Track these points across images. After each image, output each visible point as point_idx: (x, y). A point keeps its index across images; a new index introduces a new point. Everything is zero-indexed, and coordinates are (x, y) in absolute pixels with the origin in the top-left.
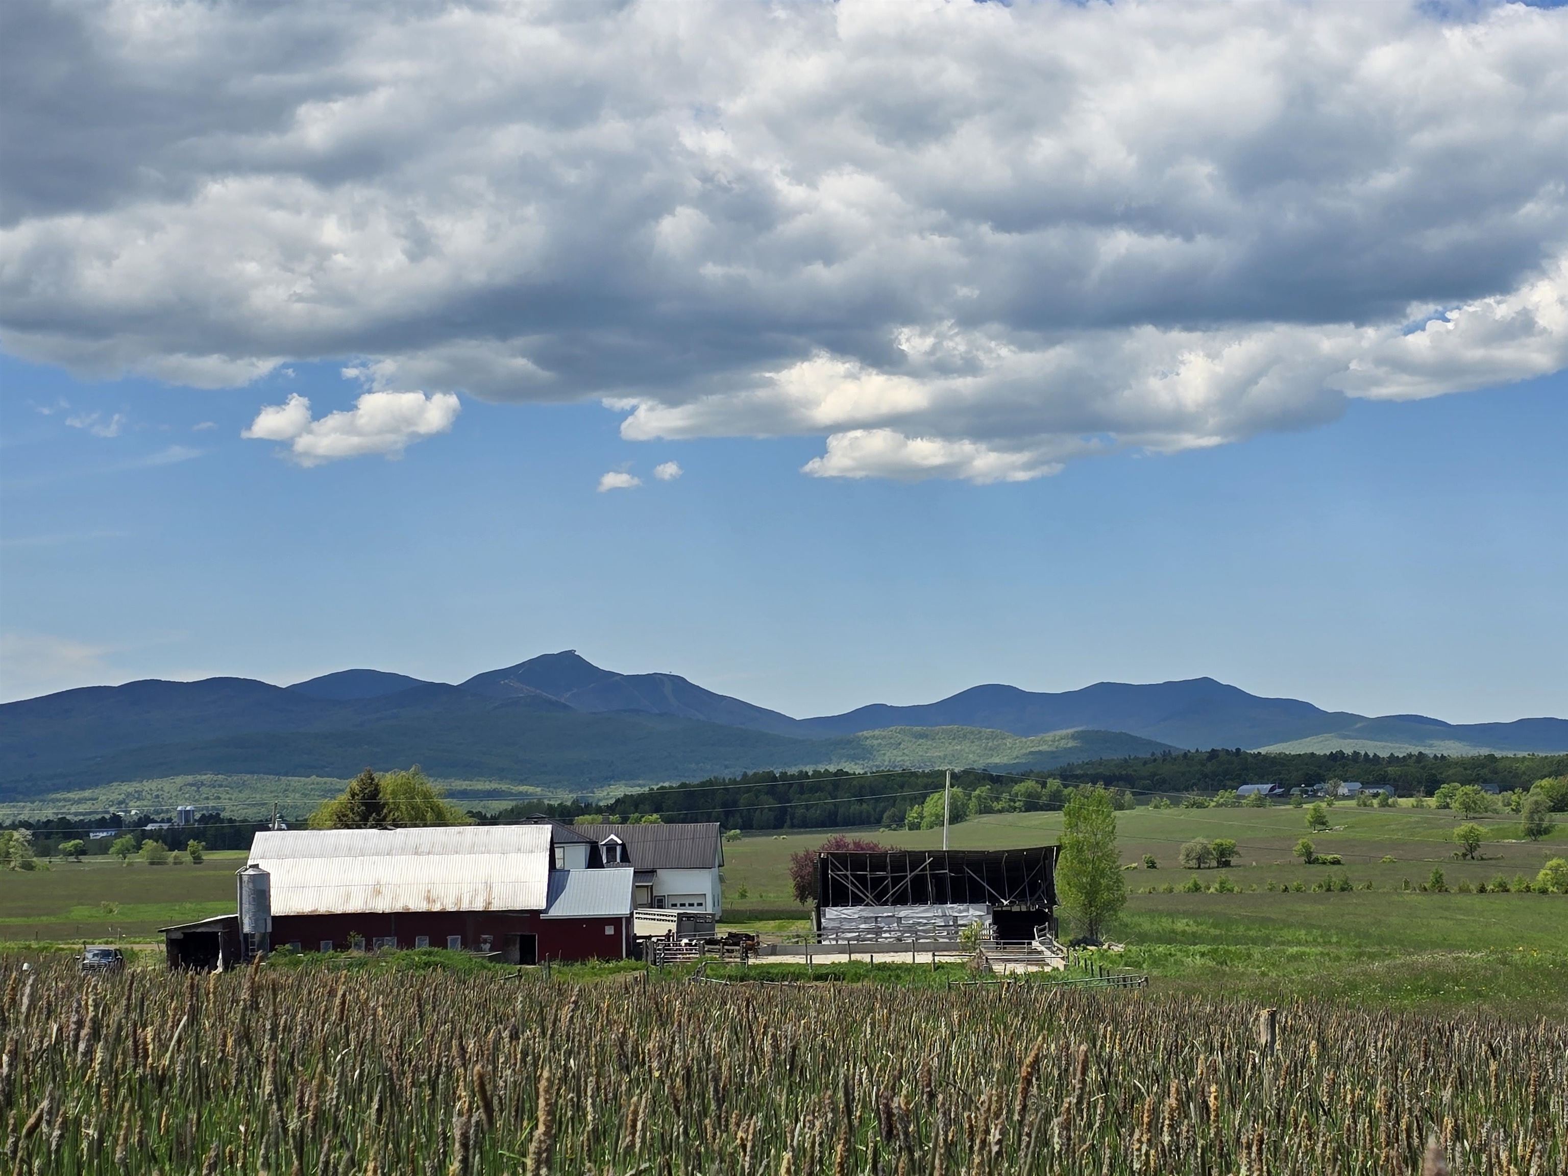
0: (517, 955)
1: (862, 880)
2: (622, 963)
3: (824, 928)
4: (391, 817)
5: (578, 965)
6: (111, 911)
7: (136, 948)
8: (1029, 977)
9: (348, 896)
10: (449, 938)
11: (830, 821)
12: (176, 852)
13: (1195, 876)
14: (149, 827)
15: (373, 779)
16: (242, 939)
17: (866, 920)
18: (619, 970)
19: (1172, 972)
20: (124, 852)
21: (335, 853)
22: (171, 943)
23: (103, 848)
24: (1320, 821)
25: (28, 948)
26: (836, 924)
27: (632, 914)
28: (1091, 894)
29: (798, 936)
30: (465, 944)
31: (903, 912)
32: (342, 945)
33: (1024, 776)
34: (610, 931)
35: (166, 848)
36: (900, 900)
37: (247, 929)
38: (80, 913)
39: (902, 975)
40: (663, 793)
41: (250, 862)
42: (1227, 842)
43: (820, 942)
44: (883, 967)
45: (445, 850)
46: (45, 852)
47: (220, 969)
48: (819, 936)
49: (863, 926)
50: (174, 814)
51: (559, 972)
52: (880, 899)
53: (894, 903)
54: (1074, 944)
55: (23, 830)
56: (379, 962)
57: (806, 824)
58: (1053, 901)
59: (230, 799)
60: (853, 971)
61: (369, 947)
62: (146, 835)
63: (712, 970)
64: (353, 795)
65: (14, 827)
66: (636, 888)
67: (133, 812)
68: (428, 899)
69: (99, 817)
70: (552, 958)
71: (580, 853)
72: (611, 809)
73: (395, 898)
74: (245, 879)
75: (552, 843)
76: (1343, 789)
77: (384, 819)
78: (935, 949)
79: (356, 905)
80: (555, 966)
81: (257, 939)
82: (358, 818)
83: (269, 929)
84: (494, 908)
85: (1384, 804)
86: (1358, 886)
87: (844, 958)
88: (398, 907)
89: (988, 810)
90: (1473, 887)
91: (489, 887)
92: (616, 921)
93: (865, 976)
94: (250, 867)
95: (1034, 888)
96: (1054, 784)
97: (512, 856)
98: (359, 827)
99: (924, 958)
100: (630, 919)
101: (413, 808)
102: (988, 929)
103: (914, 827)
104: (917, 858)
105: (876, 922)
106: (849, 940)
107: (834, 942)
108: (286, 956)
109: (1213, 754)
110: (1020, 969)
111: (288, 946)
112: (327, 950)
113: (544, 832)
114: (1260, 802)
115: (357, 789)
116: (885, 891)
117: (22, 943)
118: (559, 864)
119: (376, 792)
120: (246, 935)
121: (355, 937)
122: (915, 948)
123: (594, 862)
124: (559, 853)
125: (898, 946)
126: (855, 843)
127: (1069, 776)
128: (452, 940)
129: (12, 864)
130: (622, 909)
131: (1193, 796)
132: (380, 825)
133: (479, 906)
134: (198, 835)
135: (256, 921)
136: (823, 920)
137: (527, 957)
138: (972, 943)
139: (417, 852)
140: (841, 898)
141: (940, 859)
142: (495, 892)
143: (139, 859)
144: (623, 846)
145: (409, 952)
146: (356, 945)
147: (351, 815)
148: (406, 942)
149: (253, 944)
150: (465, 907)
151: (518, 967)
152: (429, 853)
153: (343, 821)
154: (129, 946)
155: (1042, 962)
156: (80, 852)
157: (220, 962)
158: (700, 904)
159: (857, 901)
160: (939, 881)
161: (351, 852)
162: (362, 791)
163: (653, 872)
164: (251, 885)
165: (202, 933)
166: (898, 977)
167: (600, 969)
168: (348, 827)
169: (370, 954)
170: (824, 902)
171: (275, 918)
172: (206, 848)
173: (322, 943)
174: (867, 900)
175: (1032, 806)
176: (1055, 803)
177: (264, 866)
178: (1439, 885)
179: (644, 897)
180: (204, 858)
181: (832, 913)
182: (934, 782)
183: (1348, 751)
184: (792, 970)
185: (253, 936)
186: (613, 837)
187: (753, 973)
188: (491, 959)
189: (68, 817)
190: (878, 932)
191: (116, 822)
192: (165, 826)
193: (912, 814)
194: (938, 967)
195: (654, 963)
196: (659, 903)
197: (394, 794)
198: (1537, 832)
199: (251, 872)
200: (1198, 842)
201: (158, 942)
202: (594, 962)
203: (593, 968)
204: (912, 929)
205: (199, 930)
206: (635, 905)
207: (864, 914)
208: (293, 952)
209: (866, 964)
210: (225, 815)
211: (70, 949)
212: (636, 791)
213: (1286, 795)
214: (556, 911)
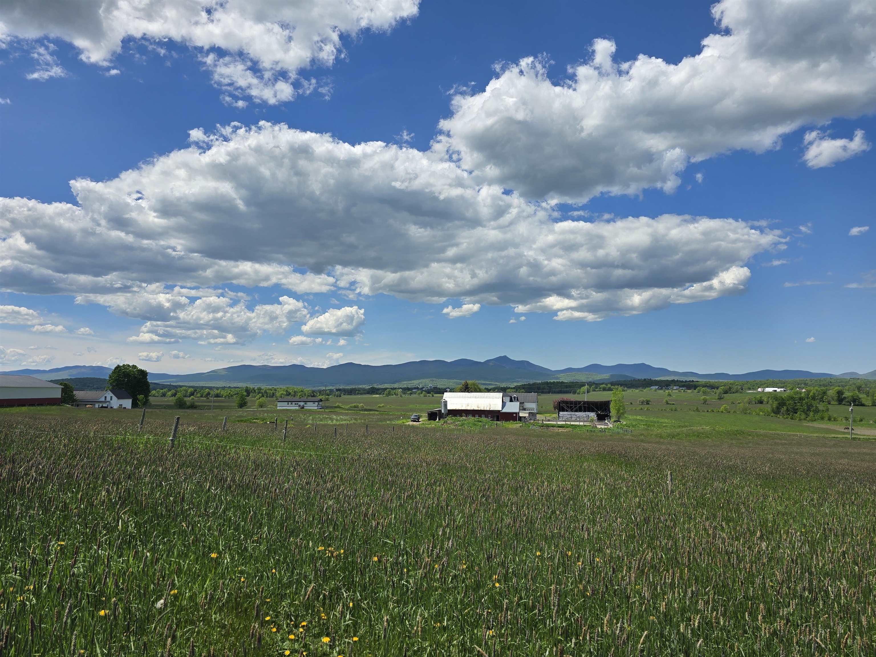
0: (496, 419)
1: (568, 406)
3: (560, 416)
4: (470, 390)
5: (508, 422)
6: (417, 407)
7: (422, 415)
8: (605, 428)
9: (462, 406)
11: (560, 392)
12: (429, 394)
13: (641, 406)
14: (424, 389)
15: (467, 382)
18: (517, 423)
19: (637, 429)
20: (419, 394)
21: (460, 397)
22: (429, 414)
23: (415, 393)
24: (669, 395)
25: (402, 414)
26: (562, 416)
27: (519, 412)
28: (618, 411)
29: (554, 417)
30: (485, 417)
31: (577, 413)
32: (461, 416)
33: (602, 384)
34: (514, 415)
35: (427, 393)
36: (576, 411)
38: (411, 407)
40: (525, 385)
41: (443, 398)
42: (648, 399)
44: (572, 425)
45: (481, 398)
46: (404, 394)
48: (559, 418)
49: (568, 416)
50: (428, 387)
52: (572, 411)
54: (615, 421)
57: (555, 392)
58: (610, 412)
59: (440, 385)
60: (566, 426)
61: (466, 417)
62: (423, 391)
63: (536, 424)
65: (399, 388)
66: (520, 406)
67: (420, 386)
68: (478, 407)
69: (414, 387)
70: (503, 421)
71: (508, 399)
72: (514, 388)
73: (471, 407)
75: (503, 396)
76: (675, 388)
78: (584, 421)
79: (464, 408)
80: (504, 423)
81: (445, 414)
83: (447, 412)
84: (491, 409)
85: (684, 391)
86: (678, 410)
87: (564, 423)
88: (472, 409)
89: (594, 391)
90: (706, 411)
92: (516, 413)
93: (569, 427)
95: (606, 409)
96: (609, 386)
97: (494, 399)
98: (464, 392)
99: (582, 423)
101: (475, 388)
102: (595, 418)
103: (579, 394)
104: (580, 402)
105: (571, 415)
106: (565, 419)
107: (562, 419)
108: (450, 418)
109: (645, 380)
110: (603, 427)
112: (458, 417)
113: (501, 394)
114: (656, 390)
115: (464, 384)
116: (573, 409)
117: (400, 413)
118: (504, 401)
119: (467, 384)
120: (443, 413)
121: (464, 414)
122: (580, 421)
123: (511, 401)
124: (504, 398)
125: (576, 421)
126: (566, 398)
127: (613, 384)
128: (483, 416)
129: (398, 396)
130: (517, 411)
131: (641, 389)
132: (468, 392)
133: (488, 409)
134: (433, 391)
135: (444, 411)
137: (498, 420)
138: (592, 421)
139: (475, 398)
140: (563, 410)
141: (585, 403)
142: (491, 406)
143: (422, 395)
144: (517, 397)
145: (474, 418)
146: (464, 416)
147: (463, 389)
148: (474, 416)
149: (443, 415)
150: (485, 409)
151: (496, 422)
152: (478, 398)
154: (420, 414)
155: (608, 425)
156: (411, 394)
157: (437, 419)
158: (533, 410)
159: (567, 411)
160: (585, 407)
161: (463, 397)
163: (523, 403)
164: (443, 403)
165: (434, 412)
166: (576, 428)
167: (513, 423)
168: (462, 392)
170: (560, 411)
171: (448, 410)
172: (435, 394)
173: (458, 415)
174: (569, 411)
175: (604, 389)
176: (610, 390)
177: (446, 399)
178: (698, 410)
179: (521, 408)
180: (435, 396)
181: (561, 413)
182: (583, 385)
183: (676, 379)
184: (553, 425)
186: (515, 395)
187: (544, 426)
188: (491, 421)
189: (409, 387)
190: (571, 417)
191: (417, 388)
192: (427, 389)
193: (578, 391)
194: (585, 426)
195: (524, 422)
196: (525, 409)
197: (471, 385)
198: (720, 398)
199: (444, 400)
200: (642, 399)
201: (426, 414)
202: (511, 421)
203: (511, 423)
204: (579, 417)
206: (520, 410)
207: (569, 414)
208: (452, 417)
209: (569, 424)
210: (439, 388)
212: (519, 384)
213: (661, 389)
214: (504, 411)
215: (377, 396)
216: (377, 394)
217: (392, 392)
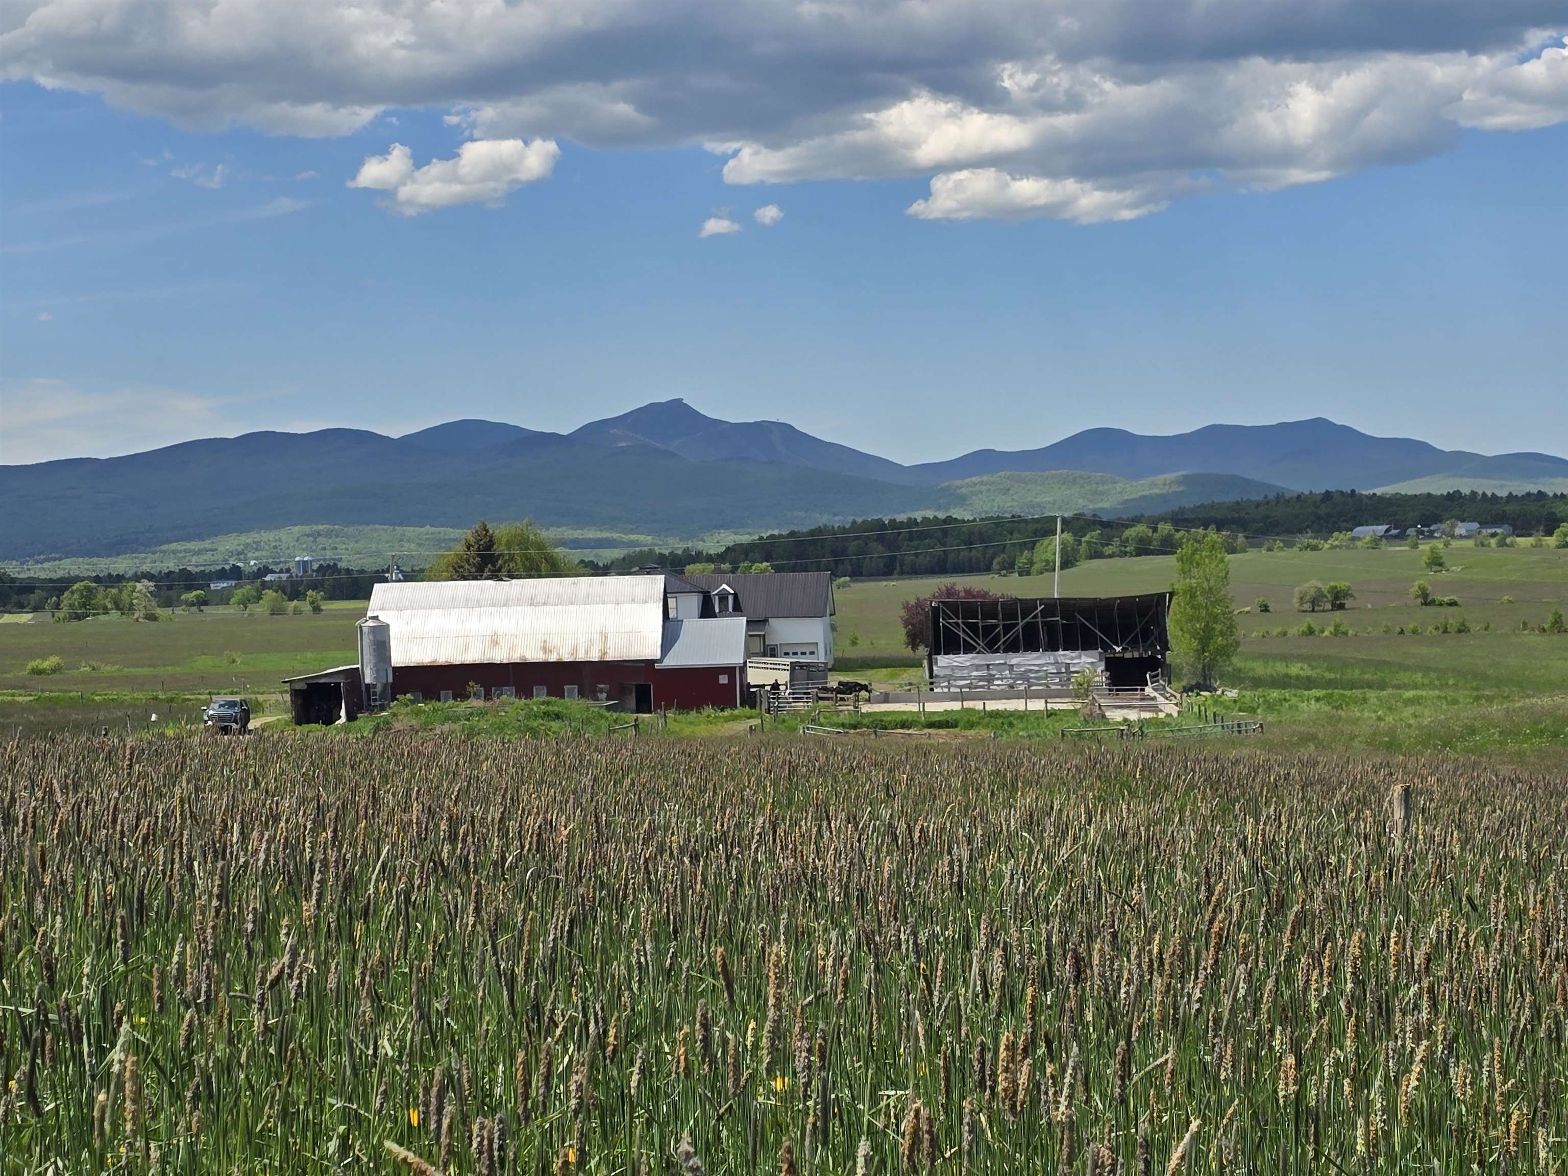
0: (632, 702)
1: (974, 628)
2: (736, 712)
3: (937, 676)
4: (505, 569)
5: (693, 714)
6: (234, 661)
7: (261, 698)
8: (1143, 723)
9: (466, 648)
10: (566, 687)
11: (940, 568)
12: (295, 602)
13: (1309, 619)
14: (268, 578)
15: (487, 531)
16: (363, 689)
17: (978, 667)
18: (735, 718)
19: (1286, 717)
20: (245, 602)
21: (453, 604)
22: (295, 693)
23: (224, 599)
24: (1436, 562)
25: (156, 699)
26: (948, 672)
27: (745, 663)
28: (1205, 639)
29: (910, 684)
30: (582, 694)
31: (1015, 659)
32: (461, 695)
33: (1136, 520)
34: (723, 680)
35: (286, 598)
36: (1012, 647)
37: (368, 680)
38: (204, 663)
39: (1015, 722)
40: (774, 542)
41: (370, 614)
42: (1342, 584)
43: (932, 690)
44: (995, 714)
45: (560, 601)
46: (168, 603)
47: (343, 719)
48: (932, 683)
49: (975, 673)
50: (292, 565)
51: (675, 720)
52: (992, 647)
53: (1006, 651)
54: (1187, 690)
55: (146, 582)
56: (498, 712)
57: (915, 571)
58: (1165, 647)
59: (347, 549)
60: (966, 719)
61: (488, 697)
62: (265, 585)
63: (825, 718)
64: (469, 547)
65: (137, 578)
66: (749, 637)
67: (252, 563)
68: (545, 649)
69: (219, 567)
70: (668, 707)
71: (693, 602)
72: (721, 558)
73: (512, 648)
74: (365, 630)
75: (665, 593)
76: (1461, 529)
77: (499, 570)
78: (1047, 695)
79: (473, 656)
80: (670, 715)
81: (379, 689)
82: (473, 570)
83: (390, 680)
84: (609, 658)
85: (1502, 544)
86: (1475, 628)
87: (956, 706)
88: (516, 658)
89: (1099, 555)
91: (605, 637)
92: (729, 670)
93: (978, 723)
94: (371, 618)
95: (1146, 635)
96: (1165, 528)
97: (627, 606)
98: (475, 578)
99: (1037, 705)
100: (743, 668)
101: (527, 559)
102: (1100, 677)
103: (1025, 572)
104: (1028, 606)
105: (988, 669)
106: (961, 687)
107: (946, 690)
108: (407, 706)
109: (1328, 495)
110: (1133, 715)
111: (409, 696)
112: (446, 700)
113: (657, 582)
114: (1376, 542)
115: (472, 540)
116: (995, 640)
117: (149, 695)
118: (672, 614)
119: (490, 544)
120: (368, 685)
121: (474, 687)
122: (1027, 695)
123: (707, 612)
124: (671, 603)
125: (1010, 693)
126: (965, 591)
127: (1181, 520)
128: (569, 690)
129: (136, 615)
130: (737, 659)
131: (1306, 539)
132: (496, 576)
133: (595, 656)
134: (314, 586)
135: (377, 671)
136: (935, 668)
137: (643, 706)
138: (1084, 690)
139: (532, 603)
140: (952, 645)
141: (1051, 606)
142: (610, 643)
143: (260, 609)
144: (735, 596)
145: (528, 701)
146: (475, 694)
147: (467, 566)
148: (525, 692)
149: (375, 694)
150: (581, 657)
151: (635, 715)
152: (544, 604)
153: (460, 573)
154: (253, 696)
155: (1156, 709)
156: (202, 602)
157: (343, 713)
158: (812, 653)
159: (969, 649)
160: (1050, 628)
161: (469, 604)
162: (477, 542)
163: (765, 621)
164: (371, 637)
165: (325, 684)
166: (1011, 725)
167: (716, 717)
168: (465, 578)
169: (488, 704)
170: (936, 650)
171: (395, 669)
172: (325, 599)
173: (442, 693)
174: (979, 648)
175: (1143, 549)
176: (1167, 547)
177: (384, 617)
178: (1558, 626)
179: (757, 646)
180: (323, 607)
181: (943, 660)
182: (1045, 528)
183: (1466, 491)
184: (905, 717)
185: (374, 686)
186: (724, 586)
187: (866, 721)
188: (609, 708)
189: (189, 568)
190: (990, 679)
191: (235, 573)
192: (284, 576)
193: (1022, 560)
194: (1051, 714)
195: (768, 711)
196: (771, 651)
197: (509, 545)
199: (371, 623)
200: (1312, 585)
201: (281, 693)
202: (709, 710)
203: (708, 716)
204: (1024, 677)
205: (322, 681)
206: (749, 654)
207: (977, 662)
208: (413, 702)
209: (979, 712)
210: (342, 565)
211: (196, 699)
212: (745, 539)
213: (1401, 536)
214: (671, 661)
215: (25, 618)
216: (21, 607)
217: (102, 596)
